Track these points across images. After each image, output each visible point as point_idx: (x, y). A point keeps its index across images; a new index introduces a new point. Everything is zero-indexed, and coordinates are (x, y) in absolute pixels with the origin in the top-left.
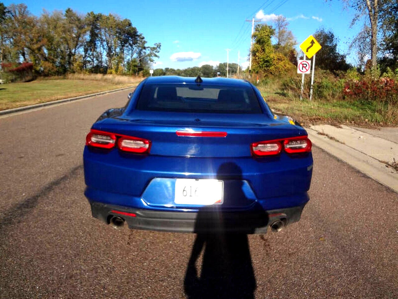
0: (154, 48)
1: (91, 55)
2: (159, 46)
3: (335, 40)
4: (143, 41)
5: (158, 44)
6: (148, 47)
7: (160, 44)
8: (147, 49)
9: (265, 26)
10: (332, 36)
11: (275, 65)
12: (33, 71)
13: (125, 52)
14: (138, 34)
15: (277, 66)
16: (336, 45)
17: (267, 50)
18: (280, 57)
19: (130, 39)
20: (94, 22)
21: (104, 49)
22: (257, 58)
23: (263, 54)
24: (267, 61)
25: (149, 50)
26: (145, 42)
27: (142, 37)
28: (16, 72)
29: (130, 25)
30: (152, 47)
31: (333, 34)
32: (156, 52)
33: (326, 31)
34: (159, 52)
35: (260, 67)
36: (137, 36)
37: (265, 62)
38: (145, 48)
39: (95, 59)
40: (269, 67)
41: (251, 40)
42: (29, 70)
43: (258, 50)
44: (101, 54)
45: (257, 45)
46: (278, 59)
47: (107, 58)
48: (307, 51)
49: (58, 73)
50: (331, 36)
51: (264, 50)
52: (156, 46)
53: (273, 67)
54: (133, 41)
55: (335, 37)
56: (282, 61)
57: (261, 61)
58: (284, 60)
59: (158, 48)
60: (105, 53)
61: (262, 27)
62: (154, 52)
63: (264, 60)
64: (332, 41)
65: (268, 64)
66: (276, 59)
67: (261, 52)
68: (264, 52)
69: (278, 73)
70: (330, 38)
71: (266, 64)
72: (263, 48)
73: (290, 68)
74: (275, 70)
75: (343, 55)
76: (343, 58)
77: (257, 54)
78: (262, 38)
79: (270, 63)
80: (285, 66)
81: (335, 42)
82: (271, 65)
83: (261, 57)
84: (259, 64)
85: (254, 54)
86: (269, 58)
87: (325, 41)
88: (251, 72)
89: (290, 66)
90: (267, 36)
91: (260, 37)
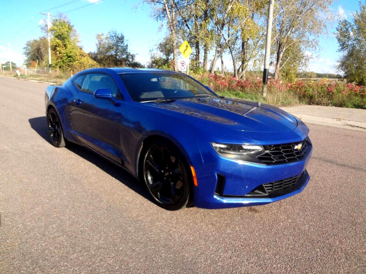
3: (126, 41)
9: (63, 21)
10: (123, 37)
11: (78, 60)
15: (81, 61)
16: (127, 45)
17: (68, 46)
22: (58, 52)
24: (70, 57)
31: (123, 35)
35: (63, 61)
37: (68, 57)
43: (59, 45)
46: (81, 55)
48: (184, 53)
51: (65, 45)
53: (76, 62)
55: (125, 38)
56: (84, 57)
57: (64, 56)
58: (86, 56)
61: (60, 22)
63: (67, 55)
64: (122, 42)
65: (72, 59)
66: (78, 54)
67: (63, 47)
68: (66, 48)
69: (83, 68)
70: (121, 39)
71: (69, 59)
72: (64, 44)
73: (93, 64)
74: (80, 65)
75: (133, 55)
76: (133, 57)
77: (58, 49)
78: (62, 34)
79: (73, 58)
80: (88, 62)
81: (125, 43)
82: (74, 60)
83: (63, 52)
84: (61, 58)
85: (54, 49)
86: (71, 54)
87: (117, 41)
88: (52, 66)
89: (91, 62)
90: (66, 32)
91: (60, 32)
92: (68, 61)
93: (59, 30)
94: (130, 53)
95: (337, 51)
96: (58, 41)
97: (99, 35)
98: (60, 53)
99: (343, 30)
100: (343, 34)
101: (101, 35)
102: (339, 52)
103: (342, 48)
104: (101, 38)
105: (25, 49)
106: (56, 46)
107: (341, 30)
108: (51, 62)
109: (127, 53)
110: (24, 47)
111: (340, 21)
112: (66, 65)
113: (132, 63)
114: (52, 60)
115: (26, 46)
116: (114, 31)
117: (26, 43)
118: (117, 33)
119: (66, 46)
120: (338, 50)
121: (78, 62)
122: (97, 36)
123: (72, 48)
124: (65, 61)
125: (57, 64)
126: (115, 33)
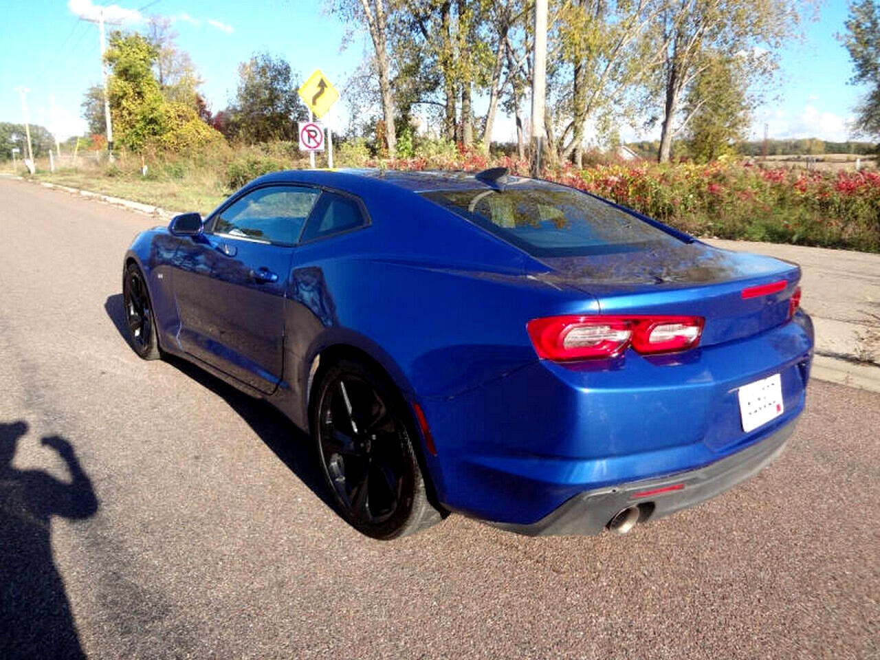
3: (295, 78)
9: (133, 35)
10: (287, 69)
11: (173, 129)
15: (179, 132)
16: (297, 88)
17: (148, 96)
18: (183, 111)
22: (125, 113)
23: (141, 104)
24: (153, 121)
31: (288, 64)
33: (275, 60)
35: (138, 134)
37: (148, 124)
40: (160, 135)
41: (103, 68)
43: (126, 94)
45: (121, 83)
46: (179, 116)
48: (314, 103)
50: (285, 69)
51: (140, 94)
53: (169, 135)
55: (293, 72)
56: (188, 121)
57: (138, 121)
58: (193, 118)
61: (126, 38)
63: (144, 118)
64: (287, 79)
65: (157, 127)
66: (172, 115)
67: (135, 99)
68: (142, 100)
70: (284, 73)
71: (151, 126)
72: (138, 90)
74: (176, 142)
77: (124, 103)
78: (132, 66)
79: (160, 125)
80: (199, 133)
81: (294, 82)
82: (164, 130)
83: (136, 111)
84: (132, 127)
85: (116, 102)
86: (156, 114)
87: (274, 78)
88: (115, 146)
89: (208, 132)
90: (143, 62)
91: (126, 62)
92: (149, 133)
93: (126, 57)
94: (305, 107)
95: (850, 82)
97: (244, 66)
98: (130, 114)
99: (863, 27)
100: (863, 37)
102: (853, 84)
103: (862, 76)
104: (249, 72)
106: (119, 97)
107: (858, 26)
108: (113, 136)
109: (298, 106)
110: (82, 103)
111: (854, 3)
112: (145, 144)
114: (113, 131)
115: (86, 99)
116: (264, 54)
118: (272, 57)
119: (143, 94)
120: (851, 79)
121: (173, 134)
122: (242, 68)
123: (155, 101)
124: (140, 132)
125: (123, 141)
126: (266, 58)
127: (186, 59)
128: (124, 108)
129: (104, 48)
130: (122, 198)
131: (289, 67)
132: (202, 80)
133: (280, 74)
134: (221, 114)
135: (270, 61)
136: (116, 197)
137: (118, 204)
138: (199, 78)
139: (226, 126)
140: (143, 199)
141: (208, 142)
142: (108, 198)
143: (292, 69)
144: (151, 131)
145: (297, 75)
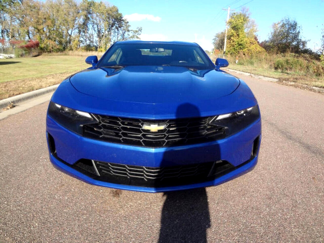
0: (136, 31)
1: (83, 36)
2: (140, 30)
4: (127, 25)
5: (140, 28)
6: (131, 31)
7: (141, 27)
8: (131, 32)
9: (239, 14)
10: (296, 24)
11: (247, 48)
12: (39, 48)
13: (112, 34)
14: (123, 19)
15: (249, 48)
16: (299, 32)
17: (241, 36)
18: (252, 41)
19: (116, 23)
20: (88, 8)
21: (95, 31)
22: (232, 41)
23: (238, 38)
25: (132, 33)
26: (129, 26)
27: (126, 22)
28: (25, 48)
29: (117, 11)
30: (135, 30)
31: (296, 22)
32: (137, 34)
34: (140, 34)
35: (234, 49)
36: (123, 20)
38: (128, 31)
39: (87, 39)
40: (242, 49)
41: (227, 26)
42: (36, 47)
44: (92, 35)
46: (251, 43)
47: (97, 39)
49: (59, 50)
51: (238, 35)
52: (138, 30)
53: (246, 49)
54: (118, 25)
55: (298, 25)
56: (254, 44)
57: (236, 44)
58: (256, 43)
59: (139, 32)
60: (95, 35)
61: (237, 15)
62: (136, 34)
63: (238, 43)
64: (295, 28)
65: (242, 47)
66: (248, 42)
67: (236, 37)
68: (239, 37)
69: (251, 54)
70: (294, 26)
71: (240, 46)
72: (238, 33)
73: (260, 51)
74: (248, 52)
75: (304, 41)
76: (304, 43)
77: (232, 38)
78: (237, 25)
80: (257, 49)
81: (298, 30)
82: (244, 48)
83: (236, 41)
84: (233, 46)
85: (229, 38)
86: (242, 42)
87: (289, 29)
88: (226, 53)
89: (259, 49)
90: (241, 23)
91: (236, 24)
92: (238, 49)
93: (235, 22)
94: (301, 40)
96: (233, 31)
97: (275, 24)
98: (233, 42)
101: (277, 24)
104: (277, 27)
105: (214, 40)
106: (231, 36)
108: (226, 50)
109: (298, 39)
110: (213, 39)
112: (236, 53)
113: (303, 50)
114: (226, 48)
115: (214, 38)
116: (287, 19)
117: (215, 35)
118: (290, 20)
119: (239, 35)
121: (247, 49)
122: (274, 25)
123: (243, 38)
124: (236, 48)
125: (229, 51)
126: (288, 21)
127: (253, 22)
128: (231, 40)
129: (228, 19)
130: (235, 70)
131: (297, 24)
132: (257, 30)
133: (292, 26)
134: (262, 43)
135: (289, 22)
136: (233, 69)
137: (234, 72)
138: (256, 29)
139: (266, 47)
140: (244, 71)
141: (260, 52)
142: (229, 70)
143: (298, 24)
144: (239, 48)
145: (299, 27)
